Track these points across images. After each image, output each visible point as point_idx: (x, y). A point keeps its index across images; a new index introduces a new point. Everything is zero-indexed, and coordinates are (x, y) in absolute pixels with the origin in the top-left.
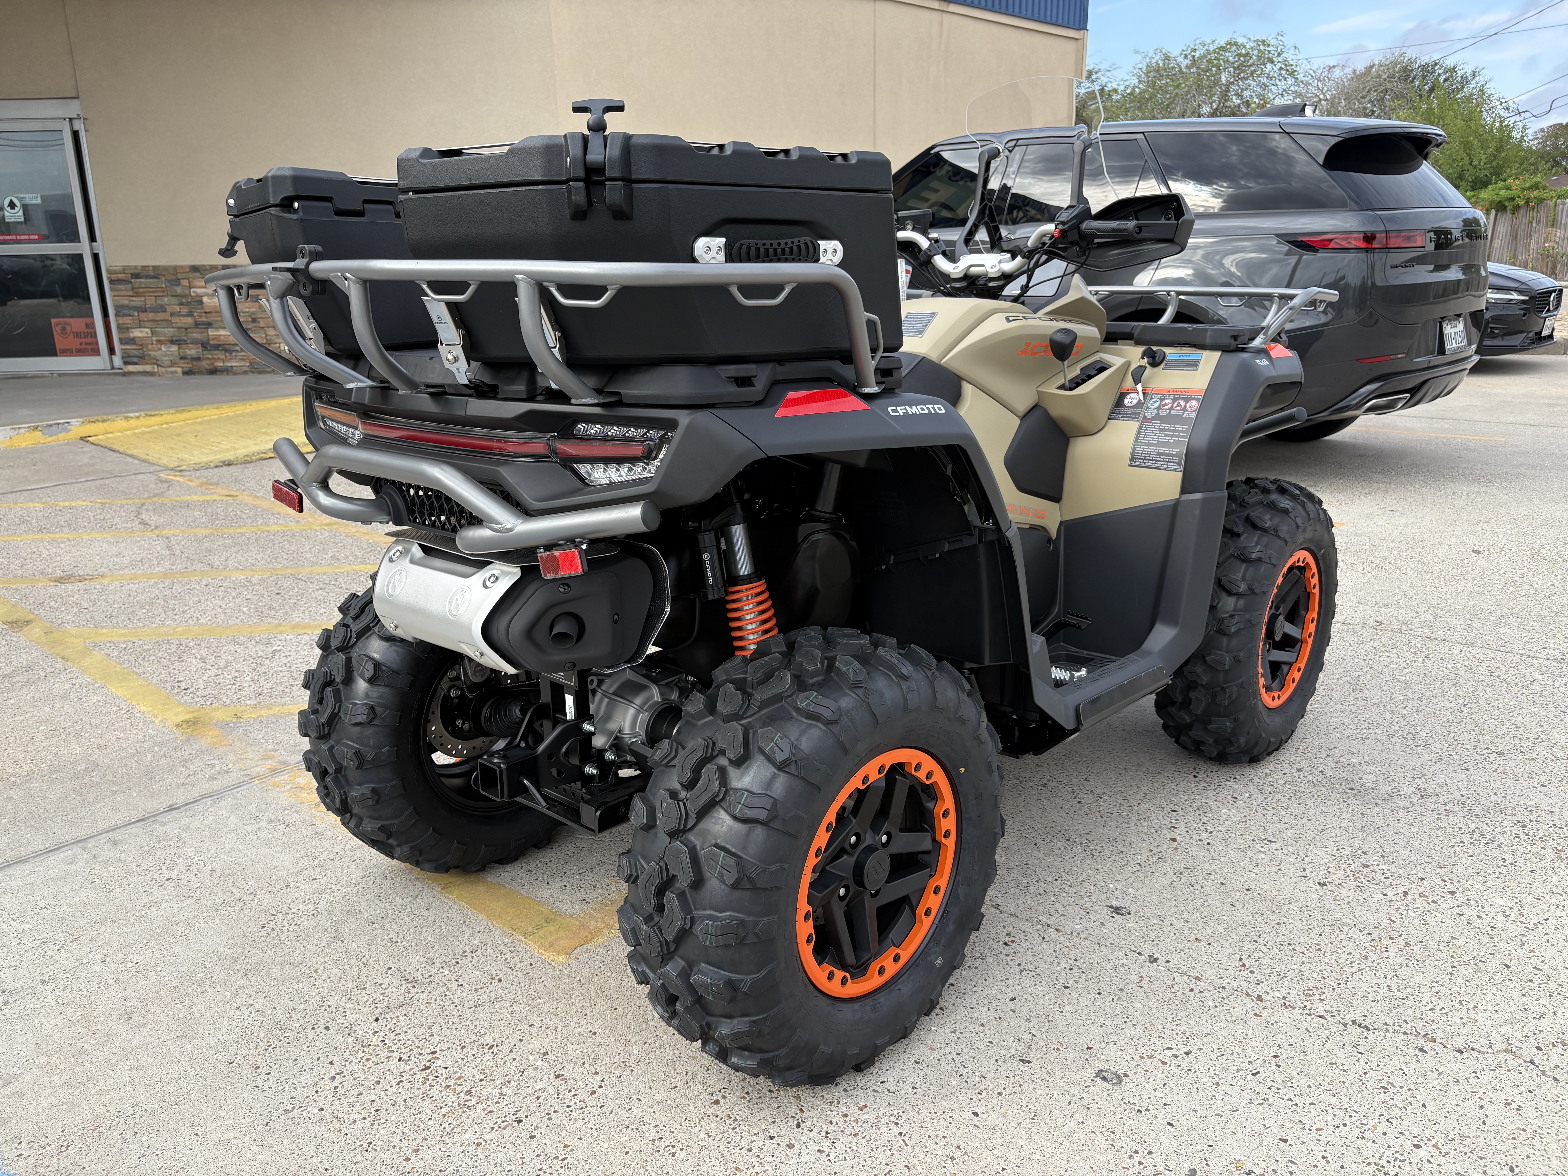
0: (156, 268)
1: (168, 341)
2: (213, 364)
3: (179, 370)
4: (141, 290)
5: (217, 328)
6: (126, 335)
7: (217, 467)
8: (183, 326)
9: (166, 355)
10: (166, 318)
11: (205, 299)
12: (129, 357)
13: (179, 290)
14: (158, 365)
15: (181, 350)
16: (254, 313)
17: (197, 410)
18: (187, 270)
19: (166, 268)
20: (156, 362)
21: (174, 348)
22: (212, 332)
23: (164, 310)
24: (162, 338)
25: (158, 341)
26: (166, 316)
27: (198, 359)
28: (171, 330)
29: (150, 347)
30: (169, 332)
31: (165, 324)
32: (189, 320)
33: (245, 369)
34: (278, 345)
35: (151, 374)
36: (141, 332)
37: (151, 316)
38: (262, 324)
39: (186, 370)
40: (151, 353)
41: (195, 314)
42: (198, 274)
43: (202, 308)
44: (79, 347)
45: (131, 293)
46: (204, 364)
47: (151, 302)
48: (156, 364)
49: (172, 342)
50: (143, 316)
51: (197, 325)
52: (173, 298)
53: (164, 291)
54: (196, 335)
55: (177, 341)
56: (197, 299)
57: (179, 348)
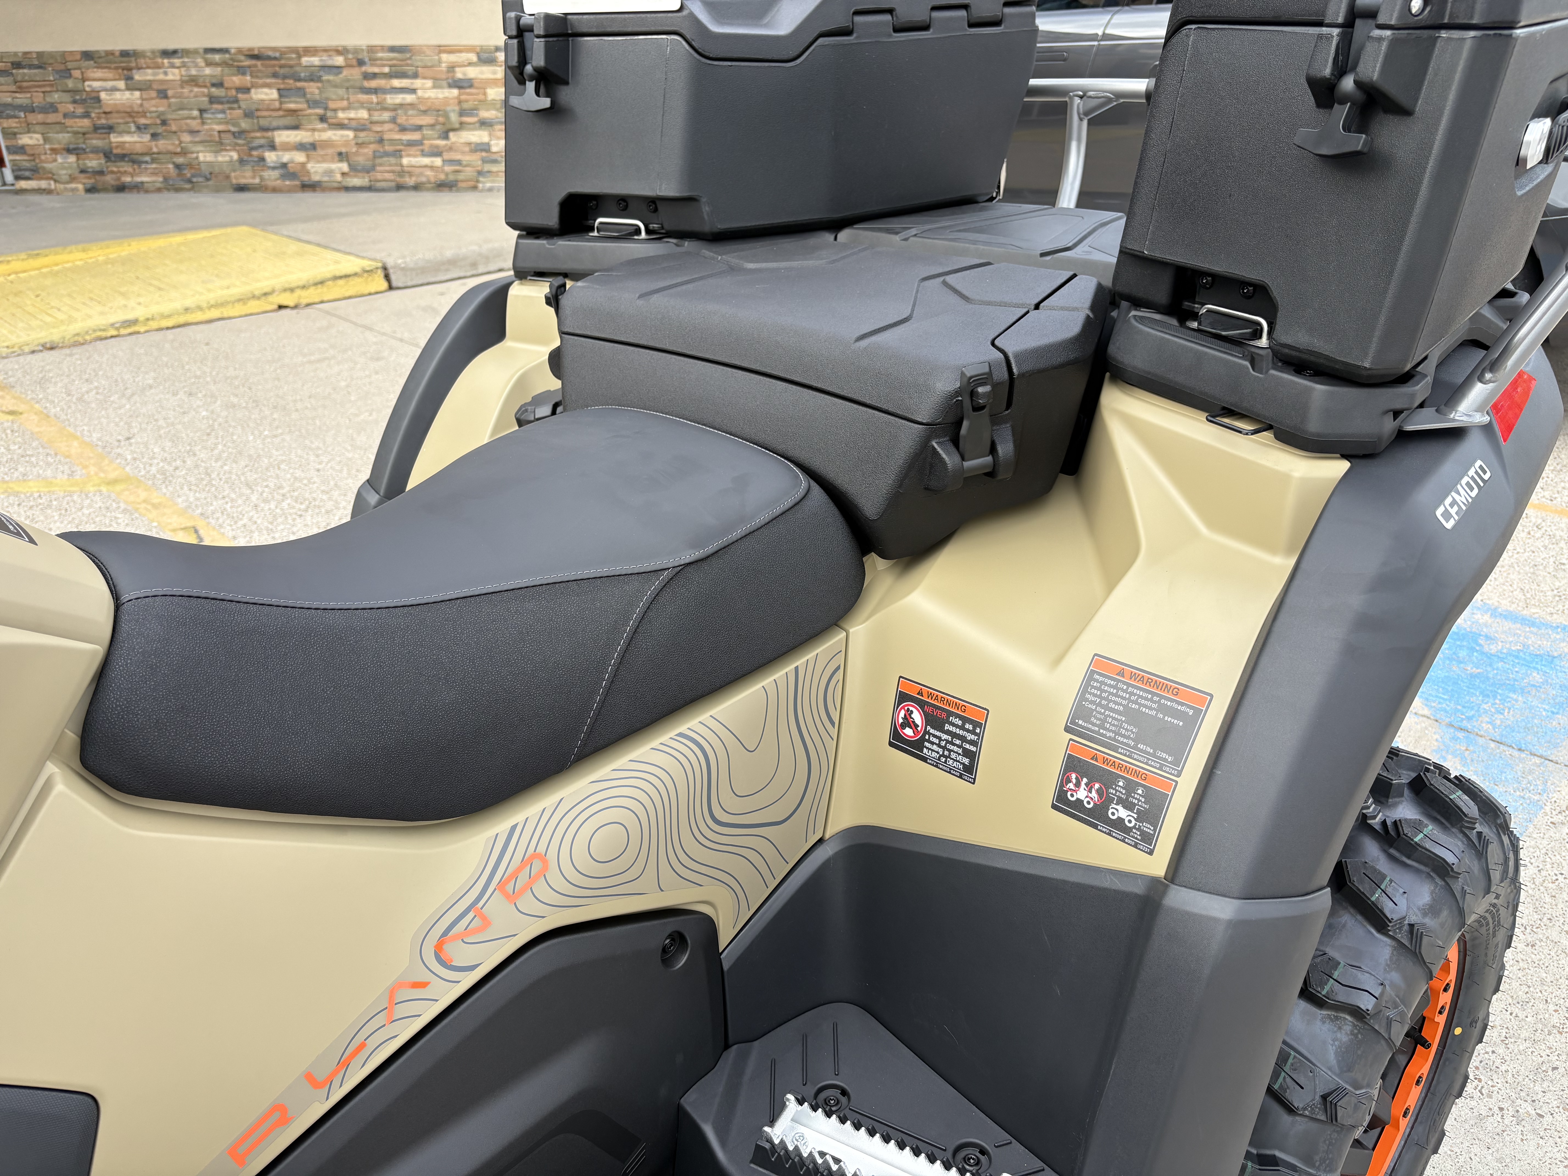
0: (40, 55)
1: (64, 149)
2: (119, 179)
3: (80, 186)
4: (25, 84)
5: (121, 133)
6: (13, 142)
8: (80, 130)
9: (66, 168)
10: (58, 120)
11: (103, 95)
12: (20, 170)
13: (70, 84)
14: (56, 181)
15: (81, 162)
16: (163, 113)
17: (56, 254)
18: (78, 57)
19: (51, 55)
20: (51, 176)
21: (72, 159)
22: (114, 138)
23: (56, 111)
24: (56, 146)
25: (52, 149)
26: (58, 117)
27: (101, 173)
28: (67, 135)
29: (43, 157)
30: (64, 138)
31: (58, 127)
32: (86, 122)
33: (158, 185)
34: (195, 155)
35: (48, 192)
36: (31, 138)
37: (40, 117)
38: (174, 128)
39: (88, 186)
40: (45, 165)
41: (93, 115)
42: (92, 62)
43: (100, 107)
45: (13, 88)
46: (109, 179)
47: (38, 99)
48: (51, 179)
49: (69, 151)
50: (33, 118)
51: (96, 128)
52: (64, 94)
53: (52, 86)
54: (96, 142)
55: (75, 149)
56: (94, 95)
57: (78, 159)
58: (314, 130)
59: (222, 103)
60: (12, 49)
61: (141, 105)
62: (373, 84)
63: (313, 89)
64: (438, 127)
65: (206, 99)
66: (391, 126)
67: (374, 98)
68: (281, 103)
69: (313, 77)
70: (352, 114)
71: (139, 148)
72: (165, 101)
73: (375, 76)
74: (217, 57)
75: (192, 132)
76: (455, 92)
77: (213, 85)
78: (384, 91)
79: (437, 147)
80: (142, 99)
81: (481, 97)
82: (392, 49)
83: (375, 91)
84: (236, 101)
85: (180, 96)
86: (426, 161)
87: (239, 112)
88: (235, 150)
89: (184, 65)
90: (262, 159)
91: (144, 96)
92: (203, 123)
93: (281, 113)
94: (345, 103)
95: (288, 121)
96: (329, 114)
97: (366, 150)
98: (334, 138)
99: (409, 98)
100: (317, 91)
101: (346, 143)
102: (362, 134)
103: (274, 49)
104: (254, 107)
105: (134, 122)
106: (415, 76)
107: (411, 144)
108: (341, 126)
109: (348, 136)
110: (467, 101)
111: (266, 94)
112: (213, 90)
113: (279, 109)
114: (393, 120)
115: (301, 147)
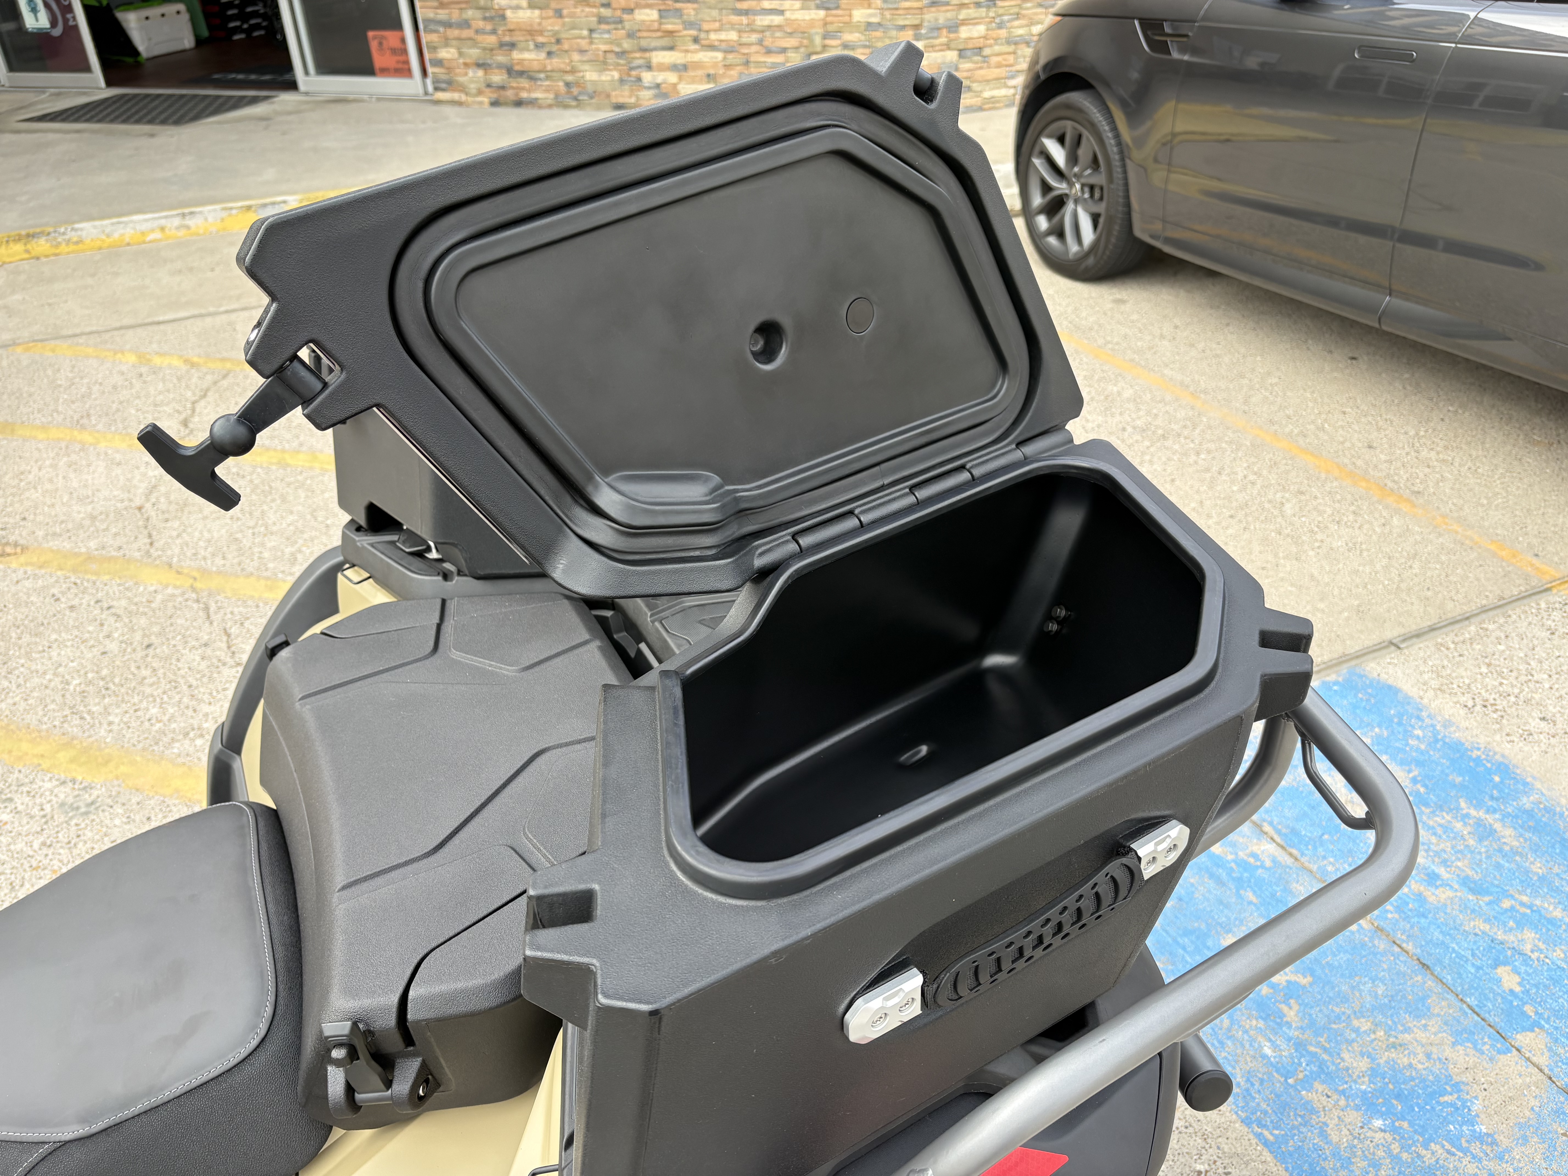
1: (474, 64)
2: (517, 94)
3: (486, 100)
4: (446, 1)
5: (521, 50)
6: (436, 56)
8: (488, 46)
9: (475, 82)
10: (471, 36)
11: (509, 13)
12: (439, 82)
13: (482, 2)
14: (466, 94)
15: (487, 77)
16: (558, 32)
20: (462, 89)
21: (480, 73)
22: (516, 55)
23: (469, 27)
24: (468, 61)
25: (464, 64)
26: (471, 33)
27: (503, 88)
28: (477, 50)
29: (457, 71)
30: (474, 53)
31: (470, 43)
32: (494, 39)
33: (549, 102)
35: (459, 103)
36: (448, 52)
37: (457, 33)
38: (566, 46)
39: (493, 100)
40: (458, 78)
41: (499, 32)
43: (505, 25)
44: (393, 66)
46: (510, 94)
47: (456, 15)
48: (463, 92)
49: (479, 65)
50: (449, 33)
51: (502, 45)
52: (476, 11)
53: (467, 3)
54: (501, 58)
55: (483, 64)
56: (501, 12)
57: (486, 74)
58: (687, 51)
59: (608, 23)
61: (540, 24)
62: (745, 5)
63: (689, 10)
64: (802, 50)
65: (595, 19)
66: (758, 47)
67: (744, 20)
68: (661, 24)
70: (723, 36)
71: (536, 66)
72: (560, 20)
75: (582, 51)
76: (822, 13)
77: (602, 5)
78: (754, 12)
80: (542, 18)
81: (847, 19)
83: (746, 13)
84: (621, 21)
85: (574, 16)
87: (622, 32)
88: (615, 69)
90: (639, 79)
91: (544, 15)
92: (591, 43)
93: (659, 34)
94: (717, 25)
95: (665, 42)
96: (703, 35)
97: (732, 72)
98: (706, 60)
99: (777, 20)
100: (692, 13)
101: (715, 65)
102: (730, 56)
104: (636, 27)
105: (534, 40)
108: (712, 47)
109: (716, 58)
110: (832, 23)
111: (648, 15)
112: (602, 10)
113: (658, 30)
114: (760, 42)
115: (674, 68)
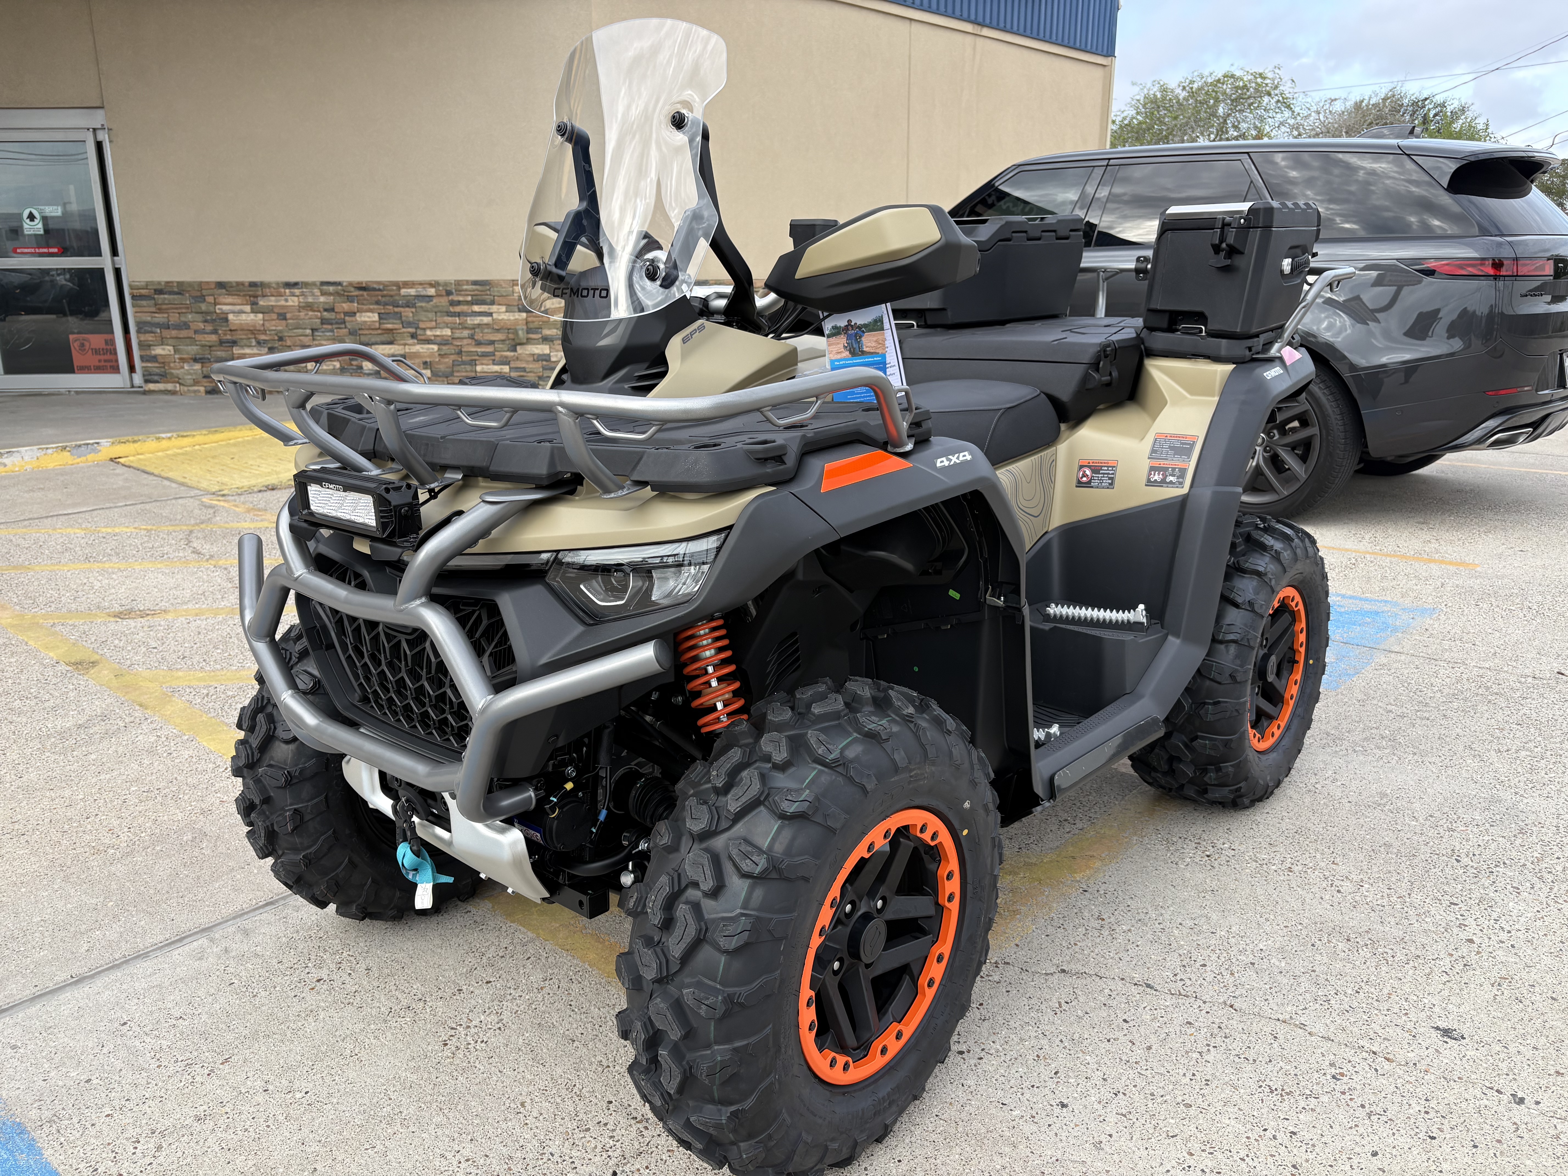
0: (180, 284)
1: (192, 359)
3: (202, 389)
4: (164, 307)
5: (242, 347)
6: (148, 353)
7: (260, 491)
8: (207, 343)
9: (191, 374)
10: (190, 335)
11: (231, 317)
12: (151, 375)
13: (203, 307)
14: (180, 384)
15: (204, 369)
16: (281, 331)
17: (230, 431)
18: (213, 286)
19: (190, 284)
20: (178, 380)
21: (197, 366)
22: (236, 351)
23: (188, 328)
24: (185, 356)
25: (180, 359)
26: (190, 333)
28: (195, 348)
29: (172, 365)
30: (193, 349)
31: (188, 341)
32: (214, 338)
35: (173, 393)
36: (164, 349)
37: (174, 333)
38: (289, 343)
39: (209, 389)
40: (173, 371)
41: (220, 332)
42: (224, 291)
43: (228, 326)
44: (97, 364)
45: (153, 309)
47: (174, 318)
48: (178, 382)
49: (195, 360)
50: (166, 333)
51: (221, 343)
52: (197, 315)
53: (188, 308)
54: (221, 353)
55: (201, 359)
56: (222, 316)
57: (202, 367)
58: (405, 345)
59: (331, 324)
60: (156, 279)
61: (263, 325)
62: (458, 309)
63: (408, 313)
64: (507, 342)
65: (319, 321)
66: (470, 341)
67: (457, 320)
68: (380, 324)
69: (409, 303)
70: (438, 332)
72: (284, 321)
73: (459, 303)
74: (331, 289)
76: (523, 315)
77: (326, 310)
78: (466, 315)
79: (506, 357)
80: (264, 320)
82: (475, 283)
83: (459, 315)
84: (344, 322)
85: (297, 318)
86: (497, 368)
87: (345, 331)
89: (303, 294)
90: (361, 368)
91: (266, 318)
92: (314, 340)
93: (379, 332)
94: (434, 323)
95: (385, 338)
96: (419, 332)
97: (447, 360)
98: (421, 350)
99: (486, 320)
100: (411, 315)
101: (432, 355)
102: (444, 348)
103: (379, 283)
104: (357, 327)
105: (255, 338)
106: (492, 303)
107: (484, 355)
108: (428, 341)
109: (433, 349)
110: (533, 322)
111: (369, 317)
112: (325, 313)
113: (379, 329)
114: (472, 337)
